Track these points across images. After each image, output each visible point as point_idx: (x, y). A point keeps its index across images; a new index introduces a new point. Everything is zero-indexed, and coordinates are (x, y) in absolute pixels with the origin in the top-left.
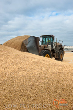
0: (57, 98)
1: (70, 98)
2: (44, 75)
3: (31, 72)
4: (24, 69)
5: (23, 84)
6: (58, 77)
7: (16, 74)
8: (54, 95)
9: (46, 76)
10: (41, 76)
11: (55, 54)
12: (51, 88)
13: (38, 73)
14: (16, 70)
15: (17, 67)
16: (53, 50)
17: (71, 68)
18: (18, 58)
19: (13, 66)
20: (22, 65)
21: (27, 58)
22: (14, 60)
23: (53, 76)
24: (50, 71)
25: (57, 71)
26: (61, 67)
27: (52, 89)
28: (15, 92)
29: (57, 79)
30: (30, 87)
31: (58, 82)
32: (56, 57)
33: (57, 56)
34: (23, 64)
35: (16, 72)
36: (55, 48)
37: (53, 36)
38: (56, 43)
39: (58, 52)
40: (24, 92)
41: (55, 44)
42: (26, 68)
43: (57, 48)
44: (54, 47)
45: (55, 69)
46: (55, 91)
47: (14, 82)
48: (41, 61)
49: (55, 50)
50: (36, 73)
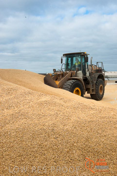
0: (85, 171)
1: (110, 169)
2: (61, 127)
3: (36, 122)
4: (25, 115)
5: (21, 145)
6: (89, 129)
7: (7, 125)
8: (81, 164)
9: (65, 128)
10: (55, 128)
11: (90, 86)
12: (74, 151)
13: (51, 123)
14: (8, 118)
15: (11, 112)
16: (85, 79)
17: (112, 113)
18: (13, 96)
19: (3, 110)
20: (21, 108)
21: (30, 95)
22: (4, 100)
23: (79, 129)
24: (74, 118)
25: (86, 118)
26: (93, 112)
27: (76, 154)
28: (4, 162)
29: (85, 134)
30: (34, 150)
31: (87, 140)
32: (91, 91)
33: (93, 90)
34: (22, 106)
35: (7, 121)
36: (90, 75)
37: (86, 54)
38: (91, 65)
39: (95, 82)
40: (23, 161)
41: (90, 68)
42: (27, 113)
43: (93, 76)
44: (88, 74)
45: (83, 116)
46: (81, 158)
47: (4, 141)
48: (56, 100)
49: (89, 78)
50: (47, 124)
